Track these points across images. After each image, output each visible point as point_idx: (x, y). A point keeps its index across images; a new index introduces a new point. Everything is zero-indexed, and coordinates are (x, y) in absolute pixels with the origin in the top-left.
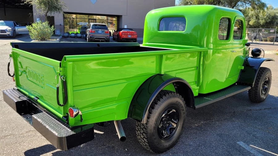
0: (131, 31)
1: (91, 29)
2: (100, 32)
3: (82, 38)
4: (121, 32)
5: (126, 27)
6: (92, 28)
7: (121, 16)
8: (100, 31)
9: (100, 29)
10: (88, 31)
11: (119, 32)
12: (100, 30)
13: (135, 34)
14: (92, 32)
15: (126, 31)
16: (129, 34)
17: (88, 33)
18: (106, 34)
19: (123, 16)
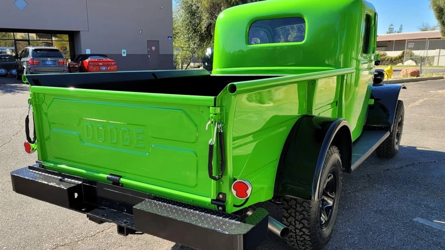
0: (104, 59)
1: (31, 58)
2: (50, 63)
3: (9, 76)
4: (87, 61)
5: (88, 52)
6: (32, 56)
7: (78, 32)
8: (49, 61)
9: (49, 57)
10: (25, 63)
11: (82, 63)
12: (49, 59)
13: (113, 63)
14: (33, 64)
15: (96, 59)
16: (101, 64)
17: (25, 67)
18: (59, 66)
19: (81, 32)
